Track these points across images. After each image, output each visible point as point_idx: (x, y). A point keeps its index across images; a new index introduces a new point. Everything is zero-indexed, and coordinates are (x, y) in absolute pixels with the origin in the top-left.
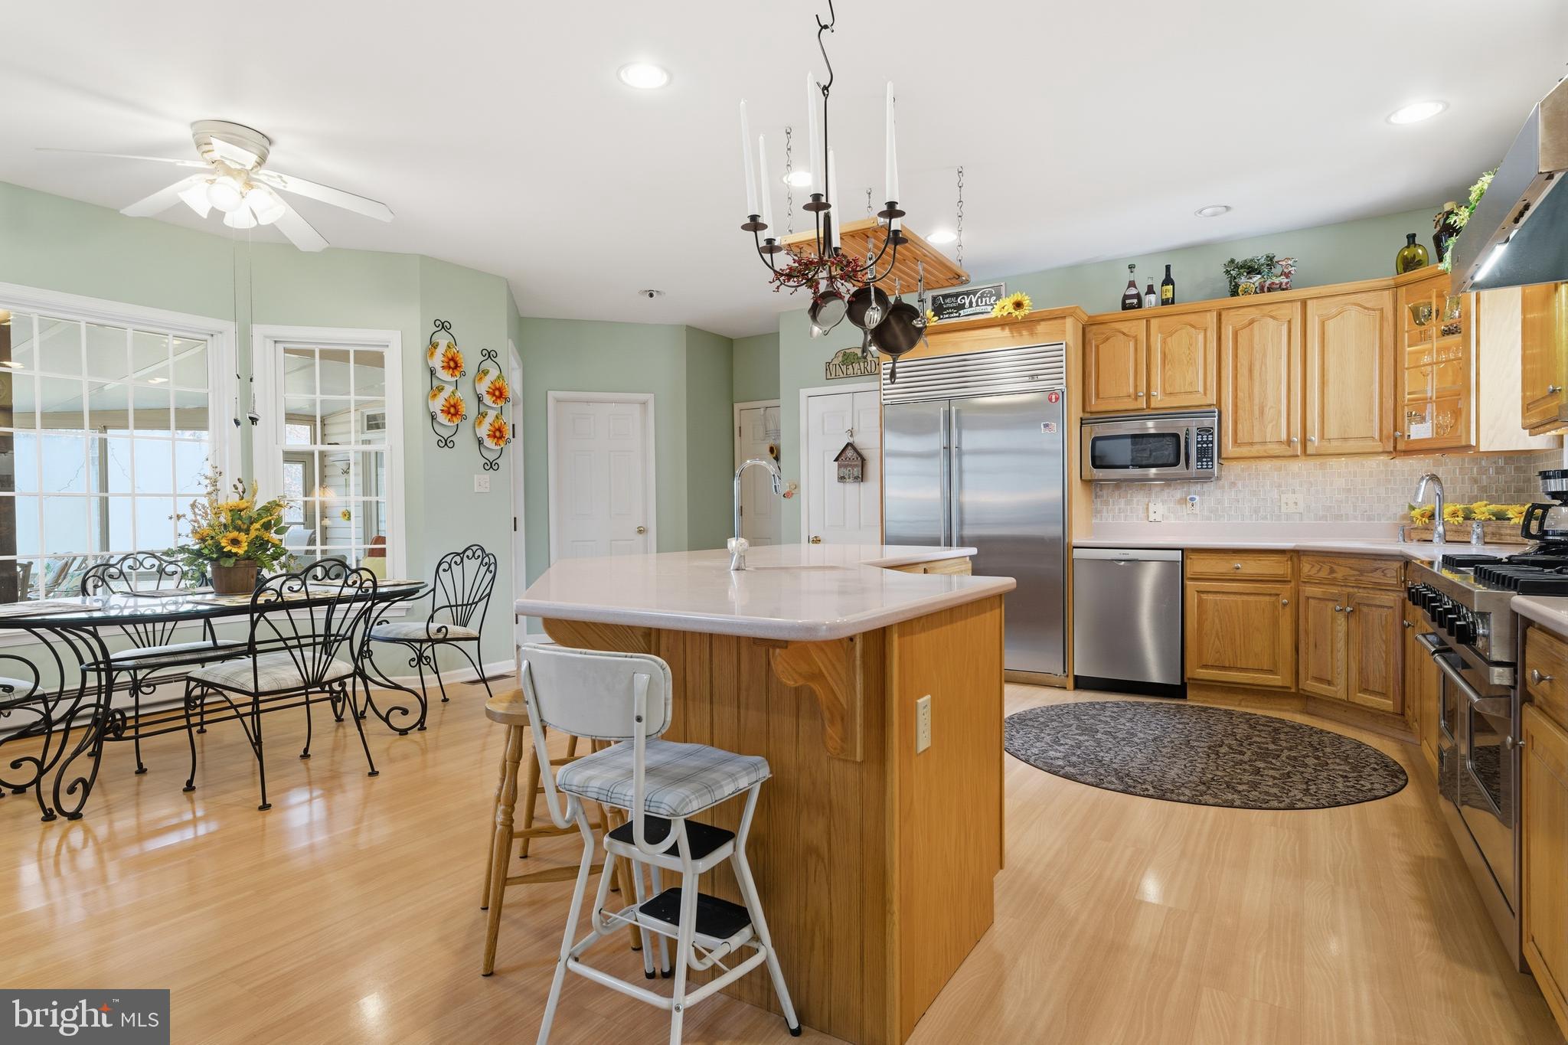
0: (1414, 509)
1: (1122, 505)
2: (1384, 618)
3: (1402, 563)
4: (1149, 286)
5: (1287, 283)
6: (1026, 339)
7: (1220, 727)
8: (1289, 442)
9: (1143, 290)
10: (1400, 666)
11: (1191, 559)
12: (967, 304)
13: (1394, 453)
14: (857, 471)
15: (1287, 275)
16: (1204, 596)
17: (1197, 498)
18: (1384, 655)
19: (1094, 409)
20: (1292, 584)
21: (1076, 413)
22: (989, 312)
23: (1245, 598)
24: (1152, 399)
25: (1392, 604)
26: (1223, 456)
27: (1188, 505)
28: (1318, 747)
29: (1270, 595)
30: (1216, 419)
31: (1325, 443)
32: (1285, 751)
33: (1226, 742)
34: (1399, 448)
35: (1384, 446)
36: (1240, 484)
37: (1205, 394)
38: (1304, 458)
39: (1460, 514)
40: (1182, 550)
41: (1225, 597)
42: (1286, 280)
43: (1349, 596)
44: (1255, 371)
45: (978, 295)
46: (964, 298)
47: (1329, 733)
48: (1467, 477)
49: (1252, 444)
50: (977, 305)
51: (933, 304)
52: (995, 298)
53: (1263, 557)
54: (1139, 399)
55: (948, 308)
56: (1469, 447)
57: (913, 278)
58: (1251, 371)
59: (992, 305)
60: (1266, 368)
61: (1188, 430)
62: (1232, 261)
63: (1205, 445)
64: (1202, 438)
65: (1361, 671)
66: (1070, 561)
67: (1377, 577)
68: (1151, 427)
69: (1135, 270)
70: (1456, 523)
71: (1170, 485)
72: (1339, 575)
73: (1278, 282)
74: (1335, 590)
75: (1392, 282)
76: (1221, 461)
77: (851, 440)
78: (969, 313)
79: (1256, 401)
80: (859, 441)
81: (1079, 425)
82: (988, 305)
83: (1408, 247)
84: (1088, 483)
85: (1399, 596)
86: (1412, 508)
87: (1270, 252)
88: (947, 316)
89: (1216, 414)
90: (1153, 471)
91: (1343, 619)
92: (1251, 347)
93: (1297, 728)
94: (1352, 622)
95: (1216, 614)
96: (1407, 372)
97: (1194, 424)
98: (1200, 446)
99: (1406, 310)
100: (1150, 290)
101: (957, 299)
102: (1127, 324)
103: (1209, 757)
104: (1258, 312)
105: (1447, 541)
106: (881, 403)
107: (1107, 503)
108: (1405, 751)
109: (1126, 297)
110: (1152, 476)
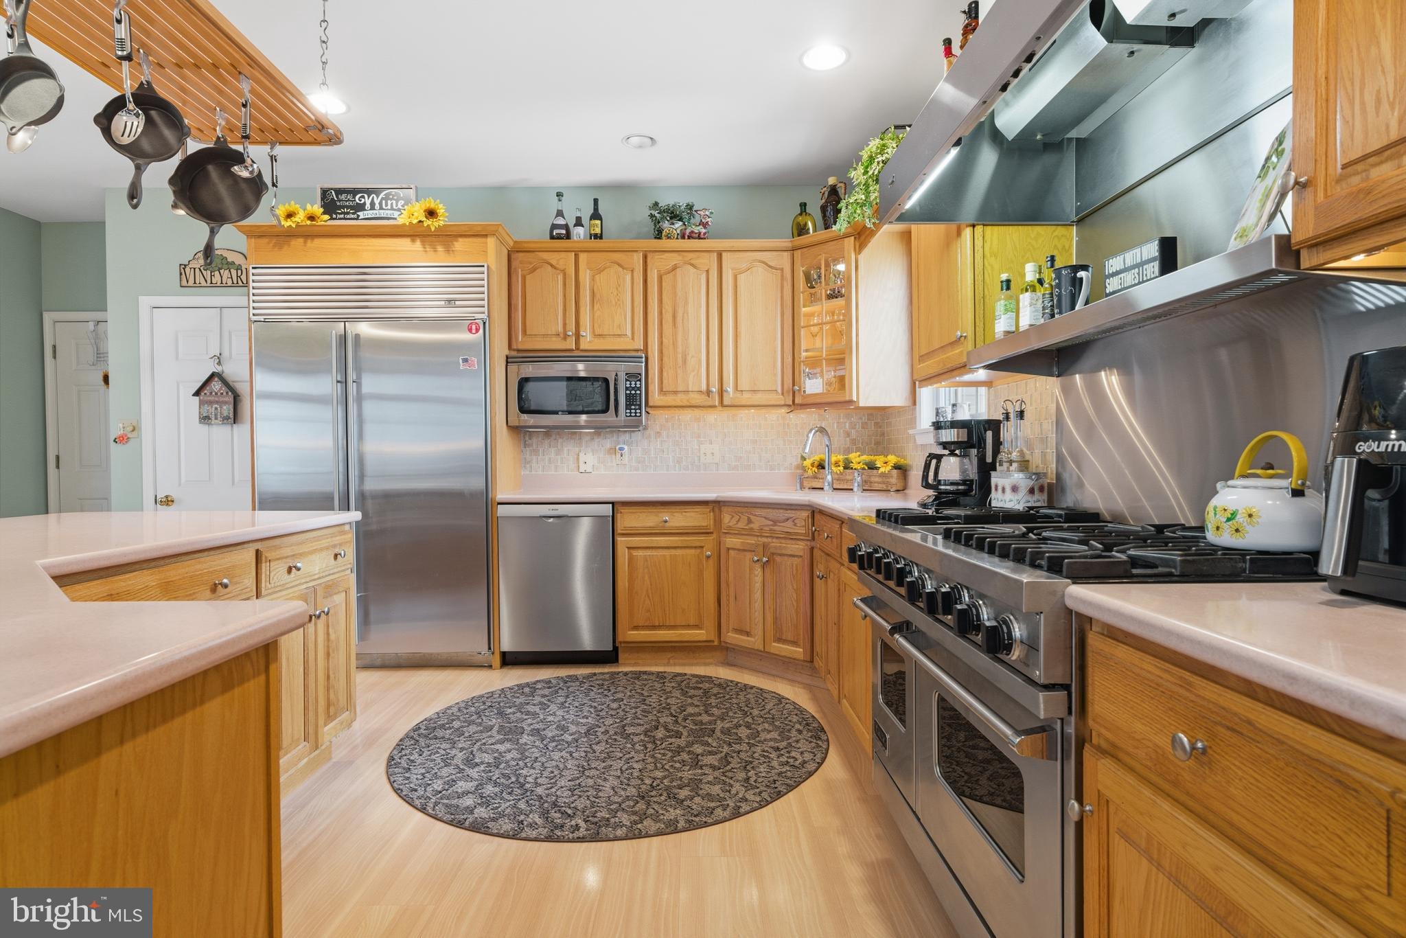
0: (805, 459)
1: (553, 455)
2: (794, 565)
3: (810, 512)
4: (577, 217)
5: (705, 234)
6: (440, 256)
7: (653, 700)
8: (708, 392)
9: (571, 222)
10: (809, 614)
11: (621, 513)
12: (368, 206)
13: (793, 406)
14: (227, 410)
15: (705, 225)
16: (635, 553)
17: (626, 447)
18: (795, 604)
19: (520, 347)
20: (714, 536)
21: (500, 349)
22: (395, 219)
23: (673, 552)
24: (582, 339)
25: (801, 554)
26: (651, 403)
27: (617, 454)
28: (746, 709)
29: (696, 547)
30: (643, 364)
31: (738, 395)
32: (719, 722)
33: (661, 720)
34: (797, 402)
35: (785, 399)
36: (664, 433)
37: (633, 339)
38: (720, 408)
39: (841, 464)
40: (613, 503)
41: (654, 553)
42: (703, 231)
43: (765, 546)
44: (678, 318)
45: (382, 195)
46: (363, 197)
47: (752, 687)
48: (842, 431)
49: (676, 392)
50: (381, 208)
51: (322, 199)
52: (403, 202)
53: (689, 509)
54: (569, 340)
55: (343, 207)
56: (851, 402)
57: (233, 102)
58: (674, 317)
59: (399, 210)
60: (688, 316)
61: (617, 375)
62: (656, 204)
63: (633, 392)
64: (631, 384)
65: (776, 620)
66: (495, 519)
67: (788, 527)
68: (581, 369)
69: (563, 198)
70: (838, 472)
71: (599, 434)
72: (755, 526)
73: (696, 231)
74: (752, 540)
75: (790, 245)
76: (648, 410)
77: (218, 369)
78: (370, 216)
79: (680, 350)
80: (230, 370)
81: (505, 363)
82: (395, 210)
83: (801, 214)
84: (515, 429)
85: (807, 545)
86: (804, 459)
87: (690, 201)
88: (342, 216)
89: (644, 359)
90: (584, 417)
91: (759, 570)
92: (675, 294)
93: (724, 685)
94: (768, 571)
95: (646, 571)
96: (802, 330)
97: (622, 368)
98: (628, 392)
99: (802, 274)
100: (579, 222)
101: (354, 197)
102: (556, 255)
103: (646, 748)
104: (680, 258)
105: (834, 489)
106: (249, 318)
107: (536, 452)
108: (815, 699)
109: (554, 227)
110: (583, 423)
